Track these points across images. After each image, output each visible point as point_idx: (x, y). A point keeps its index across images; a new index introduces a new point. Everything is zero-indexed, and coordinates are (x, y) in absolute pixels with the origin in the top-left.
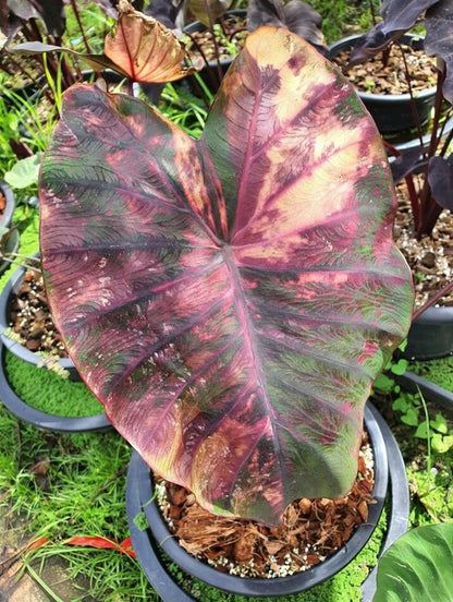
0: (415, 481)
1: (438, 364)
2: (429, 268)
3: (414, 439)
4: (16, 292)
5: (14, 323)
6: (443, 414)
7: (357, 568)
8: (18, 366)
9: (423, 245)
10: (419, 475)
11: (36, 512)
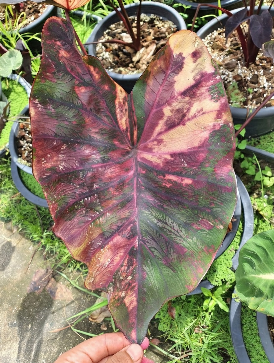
0: (256, 204)
1: (264, 138)
2: (255, 84)
3: (254, 181)
4: (17, 136)
5: (21, 154)
6: (269, 166)
7: (229, 251)
8: (29, 177)
9: (250, 70)
10: (258, 200)
11: (58, 250)
